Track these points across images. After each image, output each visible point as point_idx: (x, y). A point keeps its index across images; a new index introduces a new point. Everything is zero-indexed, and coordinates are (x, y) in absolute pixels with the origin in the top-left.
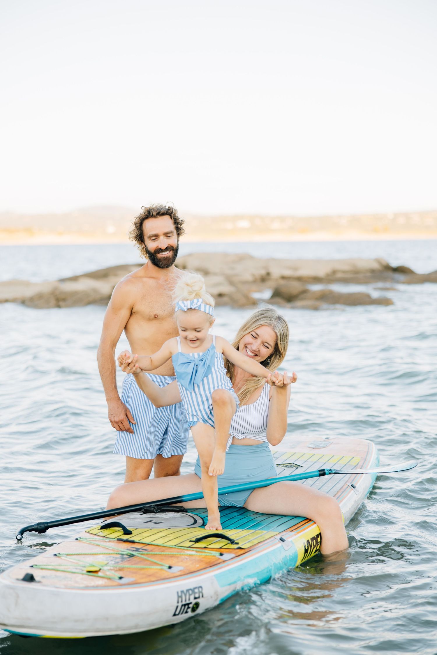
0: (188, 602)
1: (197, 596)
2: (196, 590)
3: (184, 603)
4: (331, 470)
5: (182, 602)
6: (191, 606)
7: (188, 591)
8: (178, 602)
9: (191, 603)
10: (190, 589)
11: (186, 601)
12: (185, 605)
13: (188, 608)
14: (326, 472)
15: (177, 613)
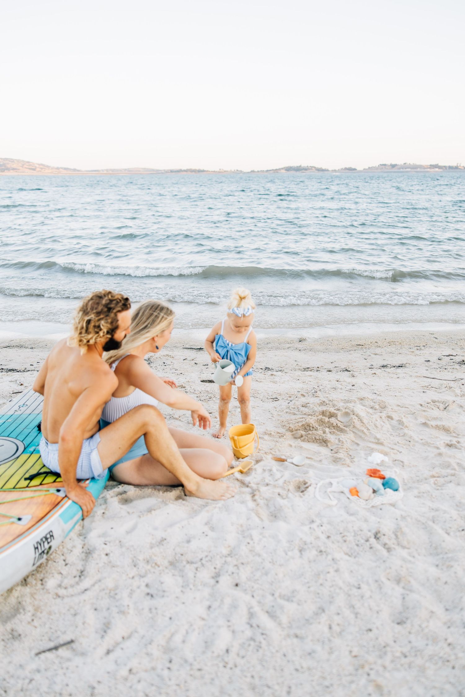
0: (43, 549)
1: (49, 540)
2: (48, 536)
5: (38, 551)
7: (42, 539)
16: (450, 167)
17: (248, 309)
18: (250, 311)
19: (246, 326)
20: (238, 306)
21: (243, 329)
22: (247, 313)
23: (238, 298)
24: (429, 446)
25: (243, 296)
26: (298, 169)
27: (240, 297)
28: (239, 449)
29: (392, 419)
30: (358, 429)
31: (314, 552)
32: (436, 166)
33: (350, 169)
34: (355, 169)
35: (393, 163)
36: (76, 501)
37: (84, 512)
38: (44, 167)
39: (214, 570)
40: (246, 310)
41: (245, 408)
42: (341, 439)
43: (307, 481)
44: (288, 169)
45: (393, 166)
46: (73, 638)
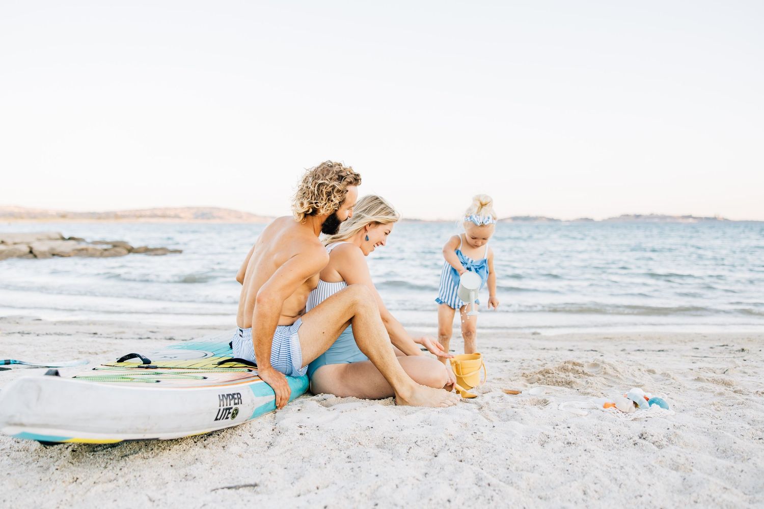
0: (229, 406)
1: (236, 401)
2: (236, 396)
3: (225, 407)
4: (15, 361)
5: (223, 406)
6: (231, 411)
7: (228, 395)
8: (220, 406)
9: (231, 408)
10: (230, 394)
11: (227, 405)
12: (227, 409)
13: (229, 413)
14: (11, 362)
15: (219, 417)
16: (707, 219)
17: (489, 218)
18: (490, 221)
19: (484, 239)
20: (478, 213)
21: (480, 243)
22: (486, 222)
23: (479, 204)
24: (705, 392)
25: (484, 202)
26: (526, 219)
27: (481, 204)
28: (462, 376)
29: (654, 372)
30: (610, 375)
31: (560, 444)
32: (690, 217)
33: (587, 219)
34: (591, 220)
35: (638, 213)
36: (268, 382)
37: (277, 396)
38: (250, 215)
39: (432, 450)
40: (486, 219)
41: (471, 343)
42: (589, 381)
43: (547, 399)
44: (515, 219)
45: (638, 216)
46: (257, 482)
